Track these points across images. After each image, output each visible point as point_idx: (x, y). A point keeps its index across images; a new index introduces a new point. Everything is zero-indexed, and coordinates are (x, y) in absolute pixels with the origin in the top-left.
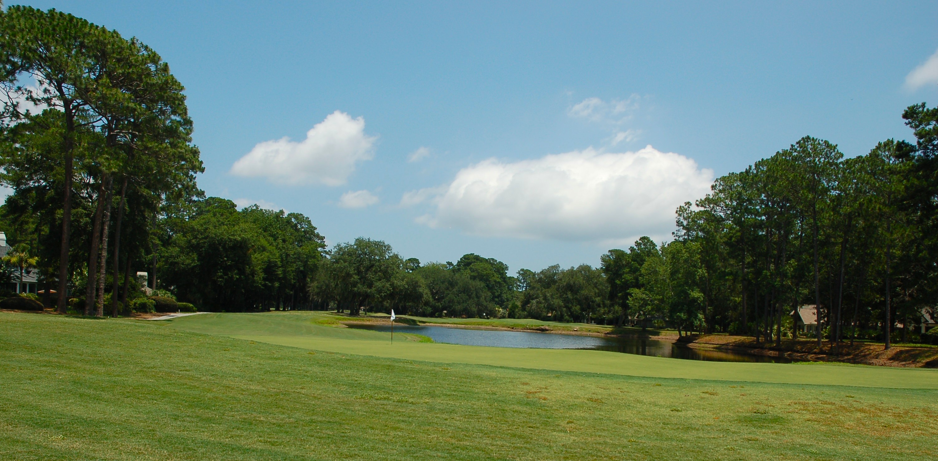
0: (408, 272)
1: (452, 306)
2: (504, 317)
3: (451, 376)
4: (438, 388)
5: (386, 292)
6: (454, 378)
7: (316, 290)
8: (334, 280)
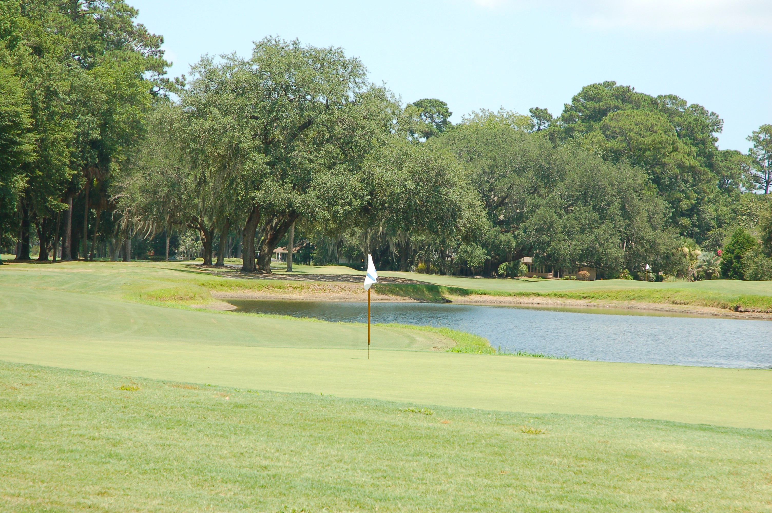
0: (416, 143)
1: (549, 244)
2: (708, 276)
3: (547, 454)
4: (511, 491)
5: (350, 204)
6: (557, 460)
7: (141, 200)
8: (194, 166)
